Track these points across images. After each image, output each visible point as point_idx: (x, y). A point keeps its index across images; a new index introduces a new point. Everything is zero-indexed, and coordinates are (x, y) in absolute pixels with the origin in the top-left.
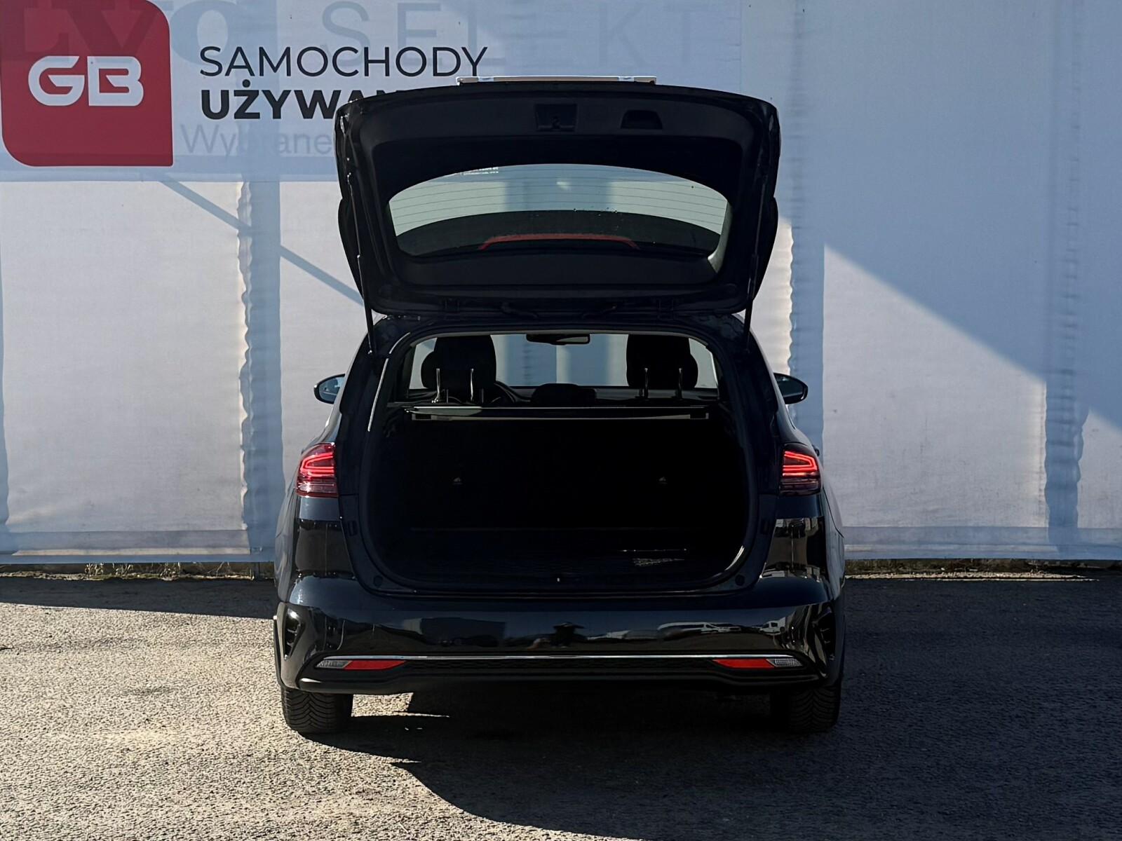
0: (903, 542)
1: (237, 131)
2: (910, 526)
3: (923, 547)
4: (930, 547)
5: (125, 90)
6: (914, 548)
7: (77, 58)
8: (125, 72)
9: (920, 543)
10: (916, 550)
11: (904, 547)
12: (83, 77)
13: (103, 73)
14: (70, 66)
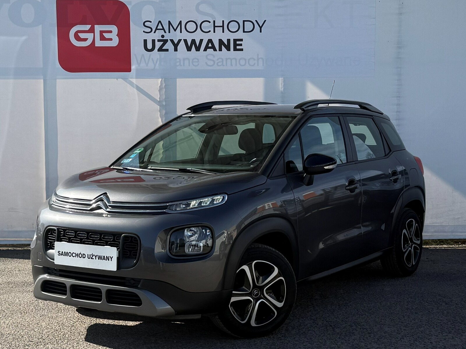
0: (445, 232)
1: (159, 57)
2: (447, 225)
3: (454, 234)
4: (456, 234)
5: (111, 39)
6: (449, 234)
7: (91, 25)
8: (110, 32)
9: (452, 232)
10: (450, 235)
11: (445, 234)
12: (93, 34)
13: (102, 32)
14: (88, 30)
